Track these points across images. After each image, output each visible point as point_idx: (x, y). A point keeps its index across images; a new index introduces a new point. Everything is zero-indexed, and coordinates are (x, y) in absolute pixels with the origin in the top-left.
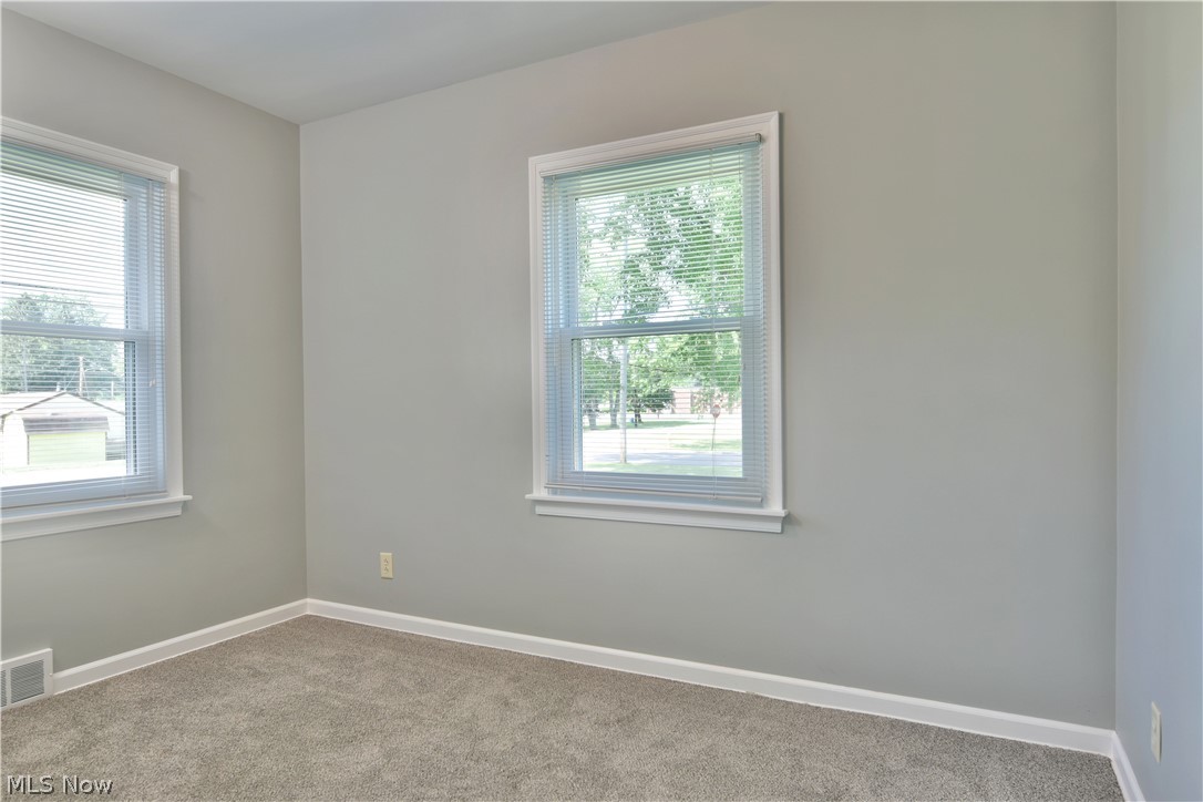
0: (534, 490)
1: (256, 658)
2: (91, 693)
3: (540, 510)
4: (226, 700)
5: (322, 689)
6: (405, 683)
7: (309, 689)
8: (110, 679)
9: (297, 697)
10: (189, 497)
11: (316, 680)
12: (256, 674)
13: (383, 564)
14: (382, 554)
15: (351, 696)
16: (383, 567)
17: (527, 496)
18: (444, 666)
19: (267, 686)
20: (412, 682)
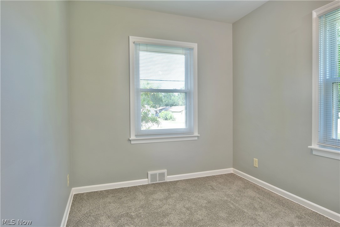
0: (312, 145)
1: (214, 183)
2: (174, 183)
3: (314, 153)
4: (203, 195)
5: (229, 199)
6: (256, 206)
7: (225, 198)
8: (179, 180)
9: (221, 200)
10: (199, 135)
11: (228, 196)
12: (213, 189)
13: (255, 162)
14: (254, 159)
15: (237, 205)
16: (254, 163)
17: (309, 147)
18: (272, 203)
19: (214, 194)
20: (259, 206)
